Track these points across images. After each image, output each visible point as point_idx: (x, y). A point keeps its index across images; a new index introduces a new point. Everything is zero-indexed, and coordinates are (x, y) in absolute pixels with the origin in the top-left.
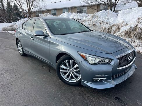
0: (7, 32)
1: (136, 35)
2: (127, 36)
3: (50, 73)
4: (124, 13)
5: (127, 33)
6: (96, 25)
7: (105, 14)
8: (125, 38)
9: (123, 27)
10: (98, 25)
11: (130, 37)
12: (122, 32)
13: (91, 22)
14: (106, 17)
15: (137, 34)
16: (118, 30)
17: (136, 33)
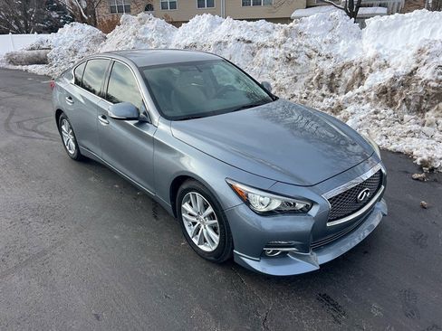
0: (19, 67)
1: (410, 100)
2: (383, 101)
3: (157, 219)
4: (380, 27)
5: (384, 93)
6: (296, 60)
7: (325, 26)
8: (378, 108)
9: (376, 71)
10: (300, 62)
11: (391, 106)
12: (371, 89)
13: (282, 51)
14: (328, 37)
15: (411, 97)
16: (359, 79)
17: (408, 93)
